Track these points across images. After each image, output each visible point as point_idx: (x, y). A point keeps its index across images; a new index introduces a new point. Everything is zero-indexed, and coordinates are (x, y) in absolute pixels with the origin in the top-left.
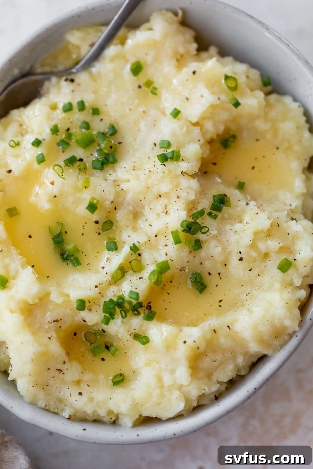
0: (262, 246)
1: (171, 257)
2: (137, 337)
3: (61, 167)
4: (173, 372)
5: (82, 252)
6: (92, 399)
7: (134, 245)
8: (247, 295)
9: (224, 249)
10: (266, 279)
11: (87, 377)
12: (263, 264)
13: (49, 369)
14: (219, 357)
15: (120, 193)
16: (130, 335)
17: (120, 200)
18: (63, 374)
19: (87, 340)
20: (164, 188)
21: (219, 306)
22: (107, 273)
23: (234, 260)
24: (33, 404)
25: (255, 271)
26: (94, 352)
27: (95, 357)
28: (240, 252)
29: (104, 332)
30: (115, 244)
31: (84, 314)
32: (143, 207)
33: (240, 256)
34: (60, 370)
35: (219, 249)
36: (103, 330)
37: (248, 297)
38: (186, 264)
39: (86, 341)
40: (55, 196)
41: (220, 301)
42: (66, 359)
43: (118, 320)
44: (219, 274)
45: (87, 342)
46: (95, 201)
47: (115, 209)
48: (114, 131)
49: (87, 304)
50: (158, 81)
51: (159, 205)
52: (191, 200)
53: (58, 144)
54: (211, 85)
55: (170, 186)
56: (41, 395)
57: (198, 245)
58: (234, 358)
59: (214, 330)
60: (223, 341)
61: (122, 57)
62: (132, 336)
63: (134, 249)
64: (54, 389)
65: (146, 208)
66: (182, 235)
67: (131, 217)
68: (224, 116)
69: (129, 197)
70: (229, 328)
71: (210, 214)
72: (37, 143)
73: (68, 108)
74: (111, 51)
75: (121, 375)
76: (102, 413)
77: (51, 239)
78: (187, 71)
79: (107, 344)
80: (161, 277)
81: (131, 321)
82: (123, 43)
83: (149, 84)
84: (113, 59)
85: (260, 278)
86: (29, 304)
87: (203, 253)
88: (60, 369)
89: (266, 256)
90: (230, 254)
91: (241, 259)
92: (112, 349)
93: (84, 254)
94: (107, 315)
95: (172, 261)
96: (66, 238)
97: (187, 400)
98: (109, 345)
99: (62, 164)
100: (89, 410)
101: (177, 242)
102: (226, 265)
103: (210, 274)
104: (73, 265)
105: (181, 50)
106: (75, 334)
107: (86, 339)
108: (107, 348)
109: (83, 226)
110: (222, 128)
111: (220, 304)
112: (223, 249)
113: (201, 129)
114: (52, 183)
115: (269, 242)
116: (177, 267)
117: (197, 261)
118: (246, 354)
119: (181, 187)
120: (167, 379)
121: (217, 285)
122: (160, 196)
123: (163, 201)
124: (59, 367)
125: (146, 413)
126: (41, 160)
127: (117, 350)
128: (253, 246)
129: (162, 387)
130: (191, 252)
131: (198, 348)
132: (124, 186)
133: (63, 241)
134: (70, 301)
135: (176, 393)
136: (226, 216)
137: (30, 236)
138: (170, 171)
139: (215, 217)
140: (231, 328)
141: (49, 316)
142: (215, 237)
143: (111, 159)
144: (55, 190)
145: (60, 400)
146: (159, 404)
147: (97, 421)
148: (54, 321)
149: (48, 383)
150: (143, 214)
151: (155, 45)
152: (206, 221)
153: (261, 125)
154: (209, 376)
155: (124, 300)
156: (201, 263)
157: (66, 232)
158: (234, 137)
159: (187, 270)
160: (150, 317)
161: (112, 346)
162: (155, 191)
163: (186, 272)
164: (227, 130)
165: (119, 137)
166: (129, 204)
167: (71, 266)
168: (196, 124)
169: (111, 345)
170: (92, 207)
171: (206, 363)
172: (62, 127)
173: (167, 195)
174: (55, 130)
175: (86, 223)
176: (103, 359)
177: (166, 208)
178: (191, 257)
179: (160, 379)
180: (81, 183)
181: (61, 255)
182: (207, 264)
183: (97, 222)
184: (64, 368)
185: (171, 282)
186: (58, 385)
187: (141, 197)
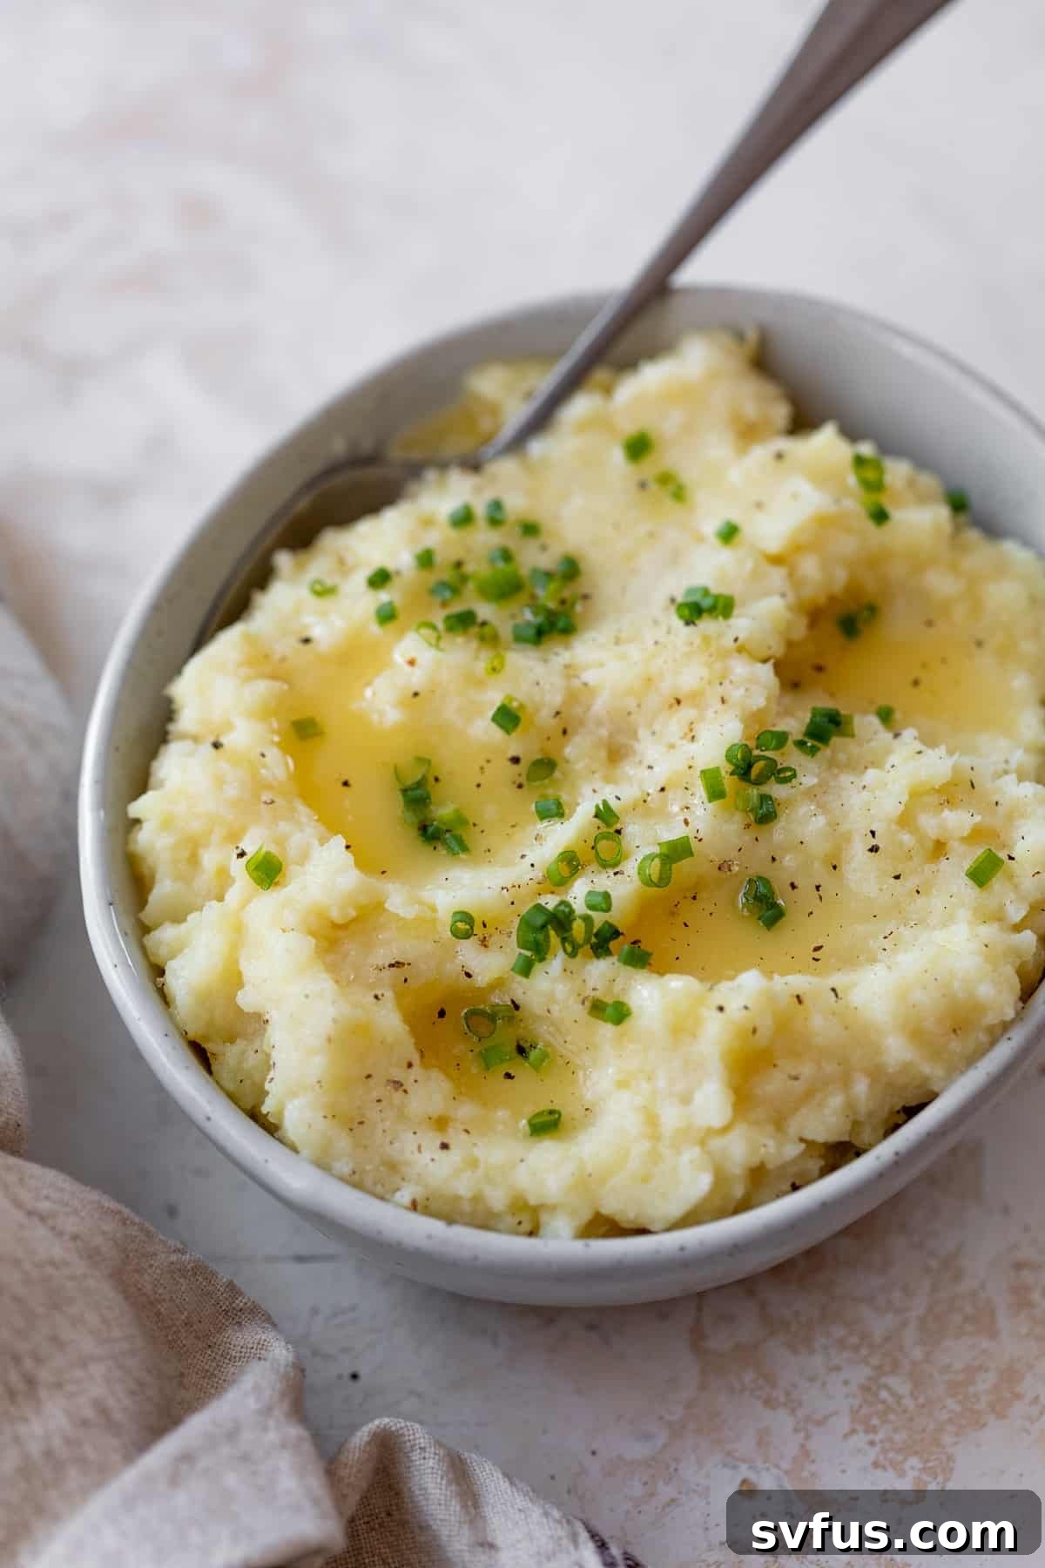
0: (930, 823)
1: (698, 831)
2: (597, 1008)
3: (434, 628)
4: (686, 1100)
5: (475, 825)
6: (473, 1163)
7: (605, 803)
8: (885, 938)
9: (834, 825)
10: (936, 902)
11: (466, 1111)
12: (927, 867)
13: (369, 1076)
14: (807, 1070)
15: (578, 695)
16: (583, 1003)
17: (578, 710)
18: (405, 1091)
19: (470, 1031)
20: (691, 677)
21: (814, 959)
22: (532, 865)
23: (858, 849)
24: (323, 1165)
25: (909, 883)
26: (487, 1060)
27: (488, 1069)
28: (873, 833)
29: (517, 1007)
30: (559, 805)
31: (468, 954)
32: (634, 735)
33: (874, 842)
34: (398, 1084)
35: (820, 821)
36: (513, 1002)
37: (887, 944)
38: (733, 854)
39: (468, 1032)
40: (416, 694)
41: (817, 949)
42: (416, 1059)
43: (554, 962)
44: (818, 888)
45: (470, 1034)
46: (515, 704)
47: (565, 732)
48: (571, 570)
49: (478, 929)
50: (689, 474)
51: (675, 724)
52: (755, 708)
53: (433, 592)
54: (821, 478)
55: (704, 672)
56: (343, 1143)
57: (765, 815)
58: (846, 1082)
59: (798, 997)
60: (819, 1024)
61: (602, 424)
62: (588, 1004)
63: (605, 814)
64: (379, 1132)
65: (643, 733)
66: (729, 782)
67: (603, 754)
68: (847, 545)
69: (600, 705)
70: (837, 996)
71: (800, 744)
72: (380, 579)
73: (463, 519)
74: (580, 407)
75: (551, 1112)
76: (498, 1199)
77: (399, 793)
78: (761, 453)
79: (521, 1043)
80: (670, 869)
81: (589, 967)
82: (608, 391)
83: (666, 479)
84: (583, 427)
85: (920, 900)
86: (332, 922)
87: (779, 832)
88: (396, 1079)
89: (939, 849)
90: (847, 838)
91: (874, 849)
92: (533, 1055)
93: (477, 829)
94: (528, 953)
95: (700, 840)
96: (436, 792)
97: (720, 1179)
98: (526, 1046)
99: (441, 626)
100: (464, 1187)
101: (716, 793)
102: (835, 867)
103: (793, 886)
104: (448, 852)
105: (751, 410)
106: (442, 1014)
107: (468, 1027)
108: (521, 1051)
109: (482, 768)
110: (841, 577)
111: (817, 955)
112: (829, 824)
113: (791, 575)
114: (412, 663)
115: (946, 813)
116: (712, 857)
117: (763, 851)
118: (876, 1074)
119: (733, 678)
120: (671, 1117)
121: (811, 913)
122: (679, 702)
123: (686, 713)
124: (398, 1073)
125: (611, 1206)
126: (387, 616)
127: (545, 1056)
128: (906, 820)
129: (656, 1137)
130: (748, 826)
131: (754, 1031)
132: (590, 676)
133: (428, 797)
134: (434, 921)
135: (691, 1154)
136: (842, 757)
137: (346, 784)
138: (706, 639)
139: (813, 751)
140: (840, 996)
141: (383, 956)
142: (811, 794)
143: (561, 624)
144: (417, 678)
145: (393, 1167)
146: (645, 1180)
147: (484, 1220)
148: (392, 966)
149: (363, 1116)
150: (633, 750)
151: (683, 395)
152: (791, 757)
153: (941, 583)
154: (779, 1123)
155: (572, 911)
156: (774, 859)
157: (437, 779)
158: (873, 610)
159: (736, 869)
160: (639, 958)
161: (533, 1047)
162: (667, 687)
163: (734, 872)
164: (853, 589)
165: (583, 585)
166: (599, 724)
167: (444, 852)
168: (776, 560)
169: (531, 1046)
170: (507, 718)
171: (774, 1084)
172: (443, 557)
173: (696, 698)
174: (426, 560)
175: (488, 761)
176: (508, 1076)
177: (691, 730)
178: (748, 837)
179: (652, 1120)
180: (482, 666)
181: (419, 829)
182: (788, 861)
183: (516, 760)
184: (408, 1077)
185: (694, 898)
186: (388, 1123)
187: (631, 703)
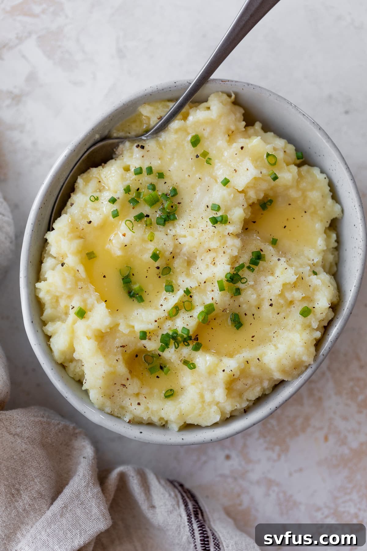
0: (289, 296)
1: (216, 301)
2: (186, 362)
3: (131, 222)
4: (212, 391)
5: (146, 292)
6: (147, 408)
7: (187, 289)
8: (274, 333)
9: (259, 296)
10: (290, 321)
11: (144, 391)
12: (288, 309)
13: (115, 384)
14: (249, 382)
15: (178, 246)
16: (181, 361)
17: (178, 251)
18: (127, 388)
19: (146, 362)
20: (214, 245)
21: (252, 340)
22: (164, 310)
23: (266, 305)
24: (101, 410)
25: (282, 315)
26: (151, 371)
27: (151, 374)
28: (271, 300)
29: (160, 356)
30: (172, 286)
31: (145, 342)
32: (196, 257)
33: (271, 302)
34: (124, 385)
35: (254, 296)
36: (159, 354)
37: (275, 335)
38: (227, 307)
39: (145, 362)
40: (126, 246)
41: (253, 337)
42: (129, 377)
43: (172, 350)
44: (253, 315)
45: (145, 363)
46: (158, 252)
47: (173, 257)
48: (175, 192)
49: (148, 334)
50: (213, 153)
51: (208, 258)
52: (234, 255)
53: (130, 202)
54: (255, 160)
55: (218, 244)
56: (108, 403)
57: (238, 292)
58: (261, 382)
59: (247, 361)
60: (254, 370)
61: (184, 130)
62: (182, 362)
63: (188, 292)
64: (118, 399)
65: (198, 259)
66: (225, 283)
67: (186, 264)
68: (264, 186)
69: (185, 249)
70: (259, 360)
71: (249, 268)
72: (113, 201)
73: (139, 172)
74: (175, 124)
75: (171, 390)
76: (155, 419)
77: (121, 280)
78: (236, 146)
79: (162, 365)
80: (208, 318)
81: (182, 350)
82: (185, 118)
83: (205, 154)
84: (177, 131)
85: (285, 320)
86: (102, 332)
87: (241, 298)
88: (124, 384)
89: (291, 303)
90: (263, 300)
91: (271, 305)
92: (165, 369)
93: (147, 293)
94: (163, 344)
95: (217, 304)
96: (133, 279)
97: (222, 413)
98: (163, 366)
99: (132, 219)
100: (145, 417)
101: (222, 289)
102: (259, 308)
103: (246, 314)
104: (138, 302)
105: (233, 128)
106: (137, 356)
107: (145, 361)
108: (161, 368)
109: (147, 271)
110: (262, 195)
111: (253, 339)
112: (257, 296)
113: (245, 196)
114: (124, 235)
115: (294, 292)
116: (220, 309)
117: (237, 304)
118: (270, 380)
119: (227, 245)
120: (208, 397)
121: (251, 324)
122: (210, 250)
123: (212, 254)
124: (124, 383)
125: (189, 421)
126: (116, 214)
127: (169, 370)
128: (282, 295)
129: (203, 402)
130: (232, 297)
131: (234, 375)
132: (181, 240)
133: (131, 282)
134: (134, 331)
135: (214, 408)
136: (262, 268)
137: (104, 277)
138: (219, 232)
139: (253, 270)
140: (260, 360)
141: (118, 342)
142: (252, 286)
143: (172, 217)
144: (126, 240)
145: (123, 408)
146: (200, 415)
147: (150, 424)
148: (121, 347)
149: (114, 394)
150: (195, 263)
151: (212, 123)
152: (245, 273)
153: (294, 194)
154: (241, 395)
155: (177, 334)
156: (240, 306)
157: (133, 275)
158: (271, 201)
159: (228, 311)
160: (197, 348)
161: (165, 367)
162: (206, 246)
163: (227, 312)
164: (266, 196)
165: (178, 199)
166: (184, 254)
167: (136, 302)
168: (242, 192)
169: (164, 366)
170: (155, 257)
171: (239, 386)
172: (134, 188)
173: (215, 250)
174: (128, 190)
175: (149, 268)
176: (158, 377)
177: (214, 260)
178: (232, 301)
179: (202, 396)
180: (147, 236)
181: (128, 293)
182: (244, 306)
183: (158, 268)
184: (127, 383)
185: (215, 319)
186: (121, 396)
187: (195, 250)
